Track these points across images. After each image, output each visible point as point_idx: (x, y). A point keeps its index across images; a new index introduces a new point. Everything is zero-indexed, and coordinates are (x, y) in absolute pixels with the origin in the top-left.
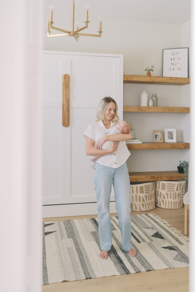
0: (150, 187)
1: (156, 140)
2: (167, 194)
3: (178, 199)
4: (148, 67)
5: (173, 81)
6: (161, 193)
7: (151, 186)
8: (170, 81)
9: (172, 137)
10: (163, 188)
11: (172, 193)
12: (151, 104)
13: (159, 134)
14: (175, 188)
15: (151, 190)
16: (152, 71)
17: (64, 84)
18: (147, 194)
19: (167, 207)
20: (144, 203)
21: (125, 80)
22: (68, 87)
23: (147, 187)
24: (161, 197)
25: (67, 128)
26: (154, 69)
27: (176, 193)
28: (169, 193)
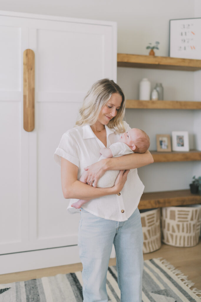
0: (153, 217)
1: (161, 148)
2: (178, 226)
3: (194, 231)
4: (150, 44)
5: (186, 64)
6: (169, 224)
7: (155, 216)
8: (182, 64)
9: (182, 144)
10: (173, 217)
11: (185, 224)
12: (155, 96)
13: (165, 139)
14: (189, 217)
15: (155, 222)
16: (157, 48)
17: (26, 65)
18: (150, 228)
19: (178, 245)
20: (146, 241)
21: (120, 60)
22: (31, 69)
23: (151, 217)
24: (168, 230)
25: (30, 133)
26: (159, 46)
27: (190, 224)
28: (181, 224)
